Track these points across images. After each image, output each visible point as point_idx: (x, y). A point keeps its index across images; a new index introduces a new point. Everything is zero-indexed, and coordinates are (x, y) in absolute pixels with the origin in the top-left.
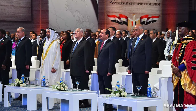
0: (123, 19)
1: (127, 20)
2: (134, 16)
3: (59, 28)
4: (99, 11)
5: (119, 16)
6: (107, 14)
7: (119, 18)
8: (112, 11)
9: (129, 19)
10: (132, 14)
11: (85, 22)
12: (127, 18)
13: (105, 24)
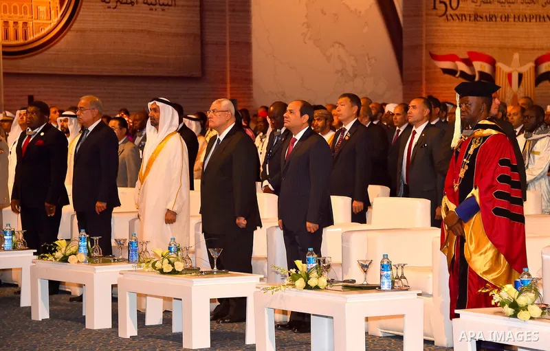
0: (480, 66)
1: (494, 68)
2: (516, 56)
3: (283, 95)
4: (405, 43)
5: (466, 56)
6: (431, 50)
7: (468, 62)
8: (444, 43)
9: (499, 65)
10: (507, 50)
11: (362, 77)
12: (492, 62)
13: (424, 82)
